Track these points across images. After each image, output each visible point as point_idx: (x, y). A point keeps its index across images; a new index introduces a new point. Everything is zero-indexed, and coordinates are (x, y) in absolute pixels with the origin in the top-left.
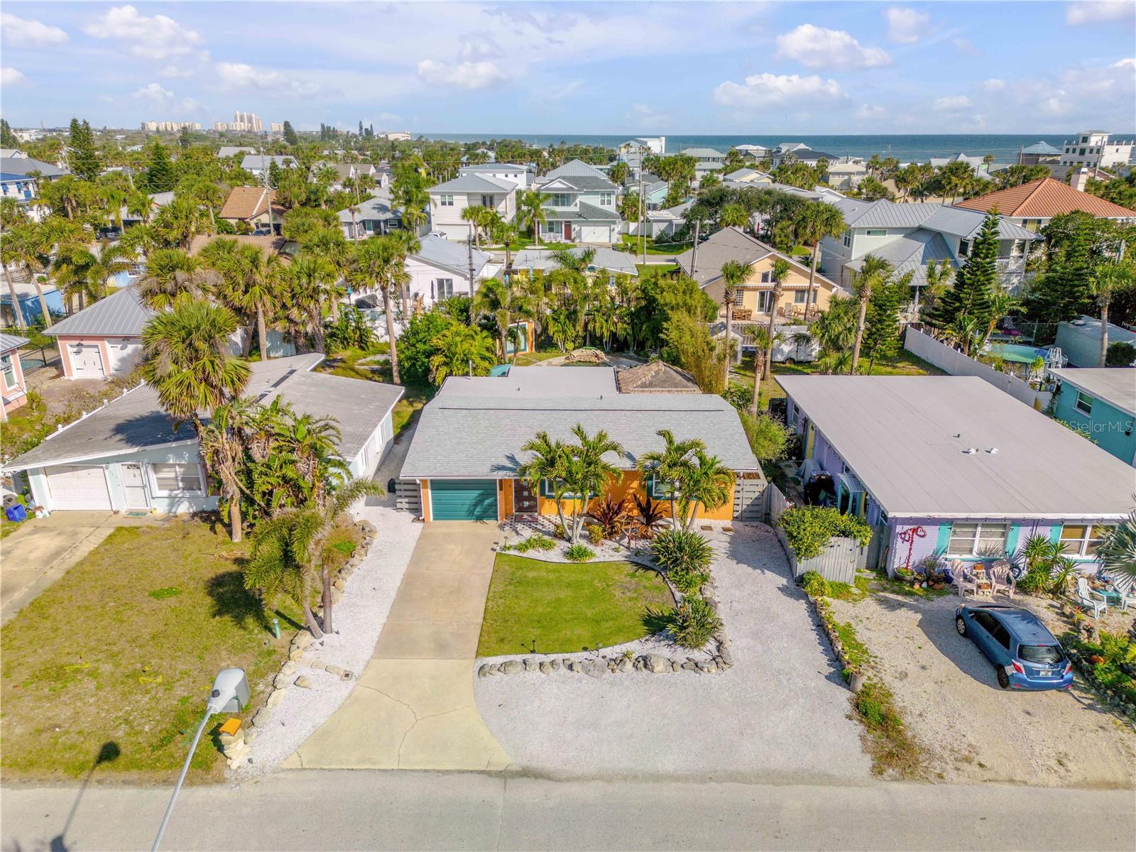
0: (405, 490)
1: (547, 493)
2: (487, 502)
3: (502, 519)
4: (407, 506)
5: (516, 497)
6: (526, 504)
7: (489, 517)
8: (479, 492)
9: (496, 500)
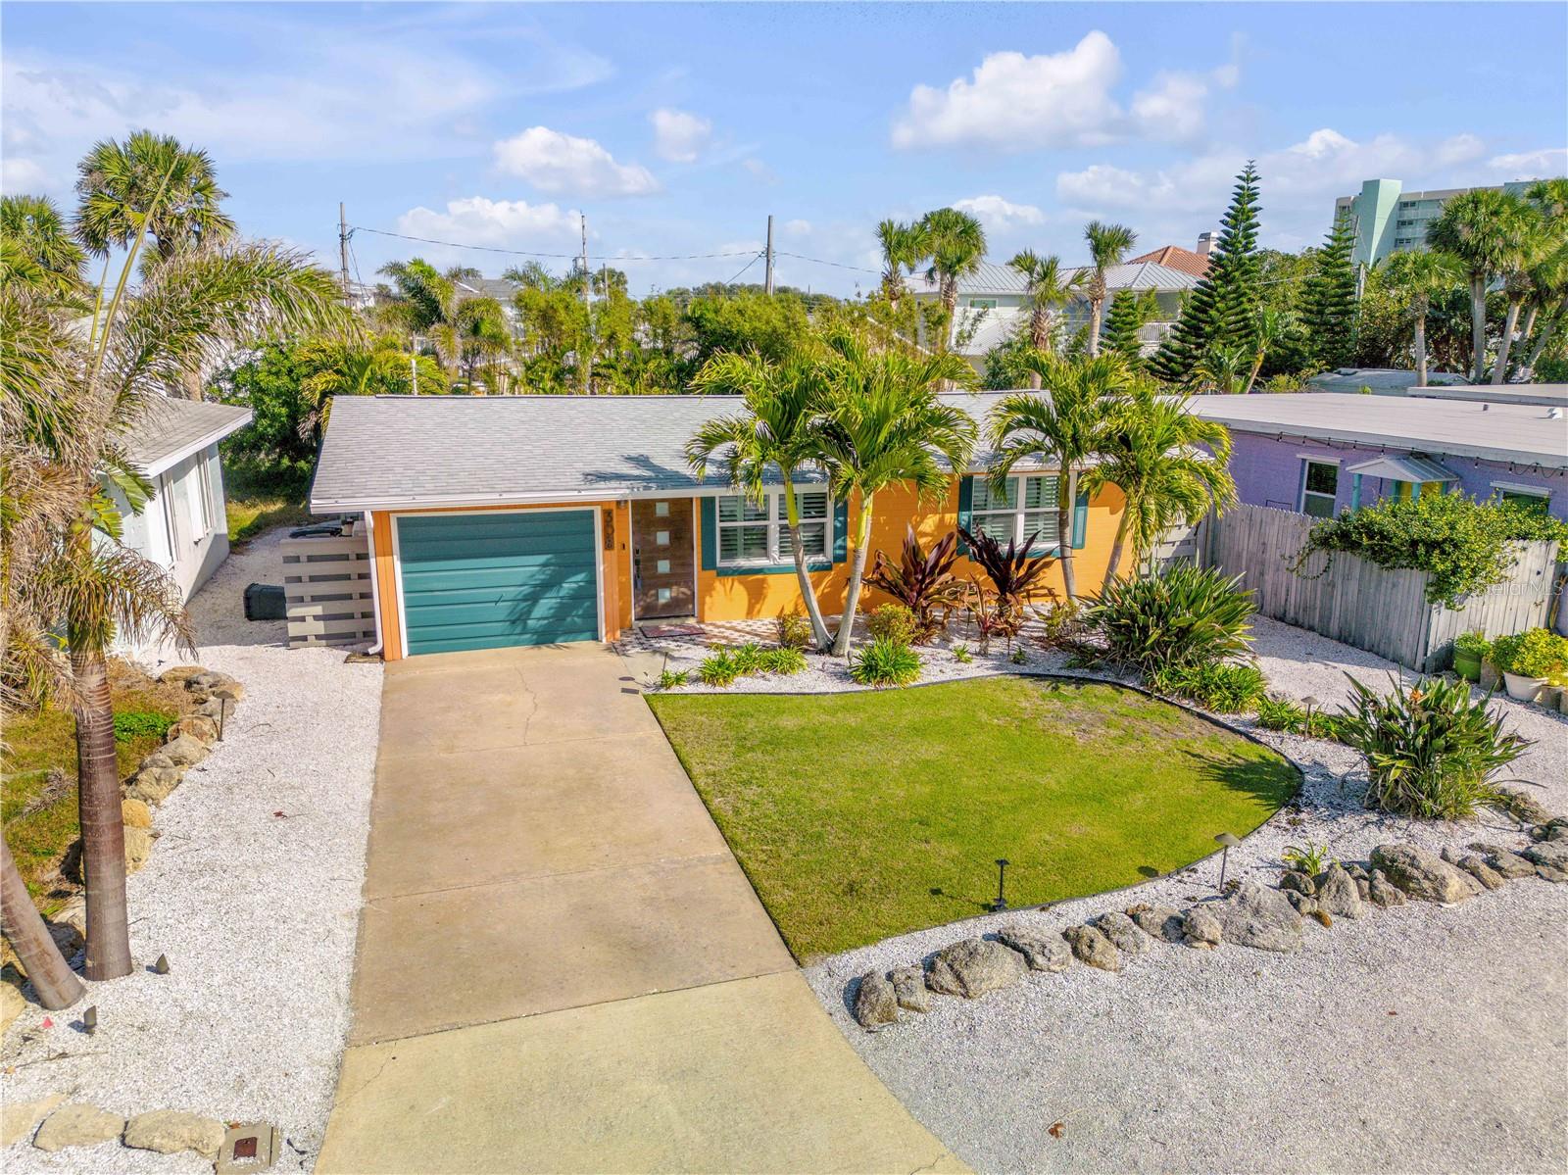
0: (313, 579)
1: (719, 564)
2: (569, 586)
3: (611, 631)
4: (320, 628)
5: (637, 577)
6: (665, 595)
7: (573, 632)
8: (542, 559)
9: (592, 582)
